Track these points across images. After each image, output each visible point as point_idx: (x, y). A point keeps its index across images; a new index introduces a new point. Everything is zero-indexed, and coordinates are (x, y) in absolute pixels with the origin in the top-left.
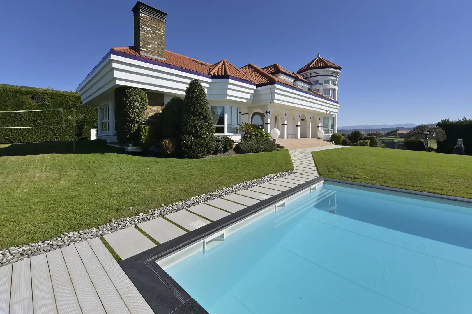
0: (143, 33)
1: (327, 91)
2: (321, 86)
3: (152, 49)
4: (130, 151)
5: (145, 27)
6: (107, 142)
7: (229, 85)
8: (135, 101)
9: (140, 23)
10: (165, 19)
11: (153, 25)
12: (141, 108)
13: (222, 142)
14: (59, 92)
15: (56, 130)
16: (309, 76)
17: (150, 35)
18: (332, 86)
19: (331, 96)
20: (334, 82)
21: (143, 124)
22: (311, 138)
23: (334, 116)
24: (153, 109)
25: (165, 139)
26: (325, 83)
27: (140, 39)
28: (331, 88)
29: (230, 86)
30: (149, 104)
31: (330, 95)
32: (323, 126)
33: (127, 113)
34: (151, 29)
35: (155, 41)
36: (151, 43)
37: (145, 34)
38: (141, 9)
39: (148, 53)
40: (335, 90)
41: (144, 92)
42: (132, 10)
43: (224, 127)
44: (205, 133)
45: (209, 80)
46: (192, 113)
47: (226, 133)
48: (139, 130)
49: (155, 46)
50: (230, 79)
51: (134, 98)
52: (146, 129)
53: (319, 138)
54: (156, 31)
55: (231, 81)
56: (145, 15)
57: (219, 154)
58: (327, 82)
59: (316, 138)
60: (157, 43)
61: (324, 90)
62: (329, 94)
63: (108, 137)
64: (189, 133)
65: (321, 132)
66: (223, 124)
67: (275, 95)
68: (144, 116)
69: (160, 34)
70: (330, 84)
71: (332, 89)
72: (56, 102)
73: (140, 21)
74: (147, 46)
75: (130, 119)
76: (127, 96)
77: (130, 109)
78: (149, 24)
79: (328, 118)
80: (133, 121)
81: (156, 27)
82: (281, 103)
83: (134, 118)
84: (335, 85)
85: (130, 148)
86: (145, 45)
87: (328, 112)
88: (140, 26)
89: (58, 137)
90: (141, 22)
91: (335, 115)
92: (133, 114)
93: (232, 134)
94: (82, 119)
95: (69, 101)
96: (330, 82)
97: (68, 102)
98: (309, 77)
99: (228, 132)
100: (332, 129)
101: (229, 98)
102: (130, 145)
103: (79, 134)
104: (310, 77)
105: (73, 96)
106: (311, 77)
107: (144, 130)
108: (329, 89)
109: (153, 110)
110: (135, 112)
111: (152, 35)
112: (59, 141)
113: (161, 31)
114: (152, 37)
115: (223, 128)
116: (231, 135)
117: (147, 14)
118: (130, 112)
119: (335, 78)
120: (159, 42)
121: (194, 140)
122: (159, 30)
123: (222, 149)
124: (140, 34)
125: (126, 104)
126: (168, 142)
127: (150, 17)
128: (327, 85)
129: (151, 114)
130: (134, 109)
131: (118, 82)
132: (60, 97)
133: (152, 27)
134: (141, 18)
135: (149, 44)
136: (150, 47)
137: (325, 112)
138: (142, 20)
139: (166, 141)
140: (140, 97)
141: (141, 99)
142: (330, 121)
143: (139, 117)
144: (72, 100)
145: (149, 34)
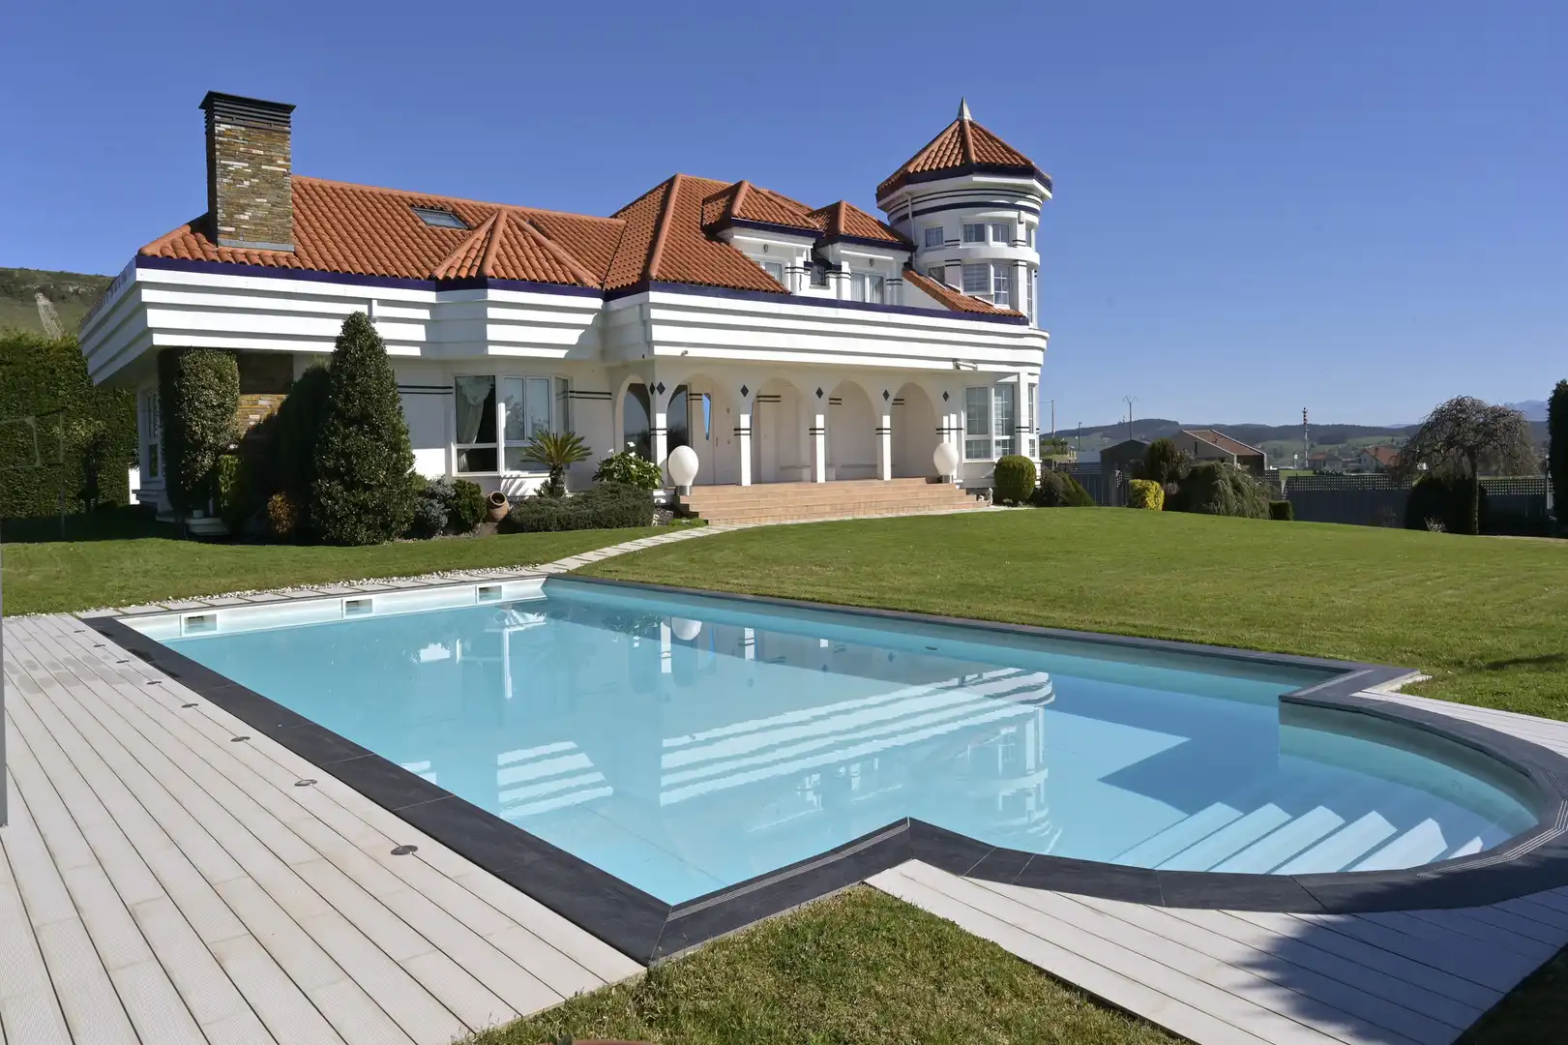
0: (225, 180)
1: (976, 274)
2: (950, 253)
3: (255, 224)
4: (196, 530)
5: (231, 163)
6: (156, 511)
7: (489, 309)
8: (203, 387)
9: (218, 153)
10: (289, 122)
11: (254, 151)
12: (219, 406)
13: (444, 499)
14: (27, 339)
15: (19, 477)
16: (909, 211)
17: (247, 183)
18: (998, 249)
19: (993, 292)
20: (1006, 233)
21: (231, 452)
22: (893, 476)
23: (1012, 379)
24: (261, 402)
25: (275, 493)
26: (967, 239)
27: (218, 199)
28: (993, 260)
29: (493, 313)
30: (243, 392)
31: (987, 289)
32: (964, 425)
33: (185, 421)
34: (247, 165)
35: (260, 195)
36: (249, 205)
37: (230, 184)
38: (217, 111)
39: (241, 238)
40: (1014, 264)
41: (226, 359)
42: (201, 107)
43: (496, 449)
44: (375, 473)
45: (430, 297)
46: (340, 415)
47: (503, 471)
48: (216, 470)
49: (260, 213)
50: (492, 288)
51: (200, 380)
52: (232, 465)
53: (939, 480)
54: (263, 167)
55: (493, 294)
56: (229, 127)
57: (437, 538)
58: (977, 233)
59: (921, 481)
60: (265, 201)
61: (965, 270)
62: (983, 286)
63: (157, 496)
64: (333, 474)
65: (952, 451)
66: (494, 439)
67: (655, 328)
68: (234, 428)
69: (273, 173)
70: (987, 244)
71: (996, 262)
72: (15, 375)
73: (217, 146)
74: (236, 216)
75: (192, 438)
76: (181, 374)
77: (192, 412)
78: (242, 149)
79: (985, 391)
80: (199, 445)
81: (262, 153)
82: (686, 352)
83: (202, 434)
84: (1013, 242)
85: (198, 522)
86: (231, 215)
87: (962, 368)
88: (218, 161)
89: (25, 504)
90: (219, 150)
91: (1018, 374)
92: (198, 425)
93: (526, 474)
94: (95, 435)
95: (58, 370)
96: (990, 230)
97: (53, 372)
98: (906, 217)
99: (510, 466)
100: (1008, 437)
101: (493, 350)
102: (196, 513)
103: (89, 491)
104: (910, 216)
105: (67, 349)
106: (915, 214)
107: (227, 469)
108: (983, 266)
109: (258, 408)
110: (204, 418)
111: (252, 180)
112: (30, 517)
113: (279, 162)
114: (250, 186)
115: (494, 452)
116: (518, 477)
117: (236, 121)
118: (191, 420)
119: (1013, 214)
120: (274, 199)
121: (342, 493)
122: (271, 161)
123: (444, 520)
124: (218, 186)
125: (181, 396)
126: (282, 501)
127: (243, 129)
128: (973, 245)
129: (254, 419)
130: (200, 409)
131: (159, 340)
132: (30, 355)
133: (252, 158)
134: (220, 139)
135: (243, 209)
136: (247, 217)
137: (949, 366)
138: (221, 143)
139: (277, 498)
140: (217, 372)
141: (221, 378)
142: (996, 403)
143: (216, 432)
144: (67, 363)
145: (242, 179)
